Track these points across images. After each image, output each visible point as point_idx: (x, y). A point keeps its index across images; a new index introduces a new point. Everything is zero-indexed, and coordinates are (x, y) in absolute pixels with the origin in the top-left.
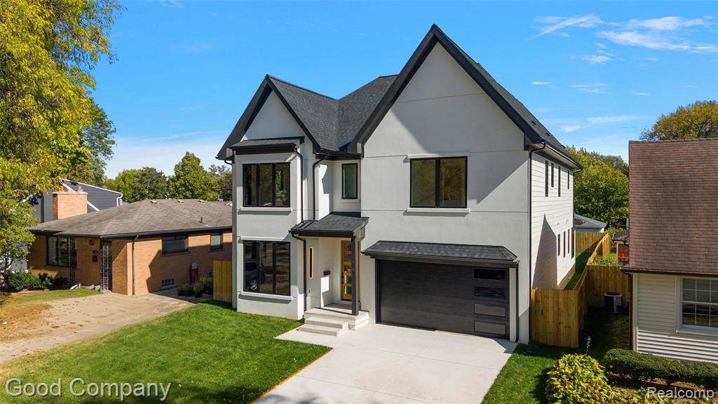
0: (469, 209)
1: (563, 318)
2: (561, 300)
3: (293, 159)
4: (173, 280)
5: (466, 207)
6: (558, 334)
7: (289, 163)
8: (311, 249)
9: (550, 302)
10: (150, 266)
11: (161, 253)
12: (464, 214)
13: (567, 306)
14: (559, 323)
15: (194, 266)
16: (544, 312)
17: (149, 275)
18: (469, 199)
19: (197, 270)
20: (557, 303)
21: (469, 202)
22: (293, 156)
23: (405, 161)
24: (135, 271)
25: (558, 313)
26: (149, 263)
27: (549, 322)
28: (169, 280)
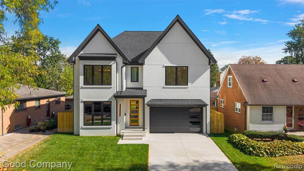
0: (189, 86)
1: (220, 124)
2: (219, 117)
3: (113, 64)
4: (20, 125)
5: (187, 85)
6: (218, 129)
7: (111, 65)
8: (120, 104)
9: (215, 118)
10: (10, 118)
11: (15, 111)
12: (187, 88)
13: (221, 119)
14: (218, 125)
15: (29, 117)
16: (213, 122)
17: (9, 123)
18: (189, 82)
19: (30, 119)
20: (217, 118)
21: (189, 84)
22: (113, 62)
23: (163, 67)
24: (4, 121)
25: (218, 122)
26: (9, 117)
27: (215, 125)
28: (18, 125)
